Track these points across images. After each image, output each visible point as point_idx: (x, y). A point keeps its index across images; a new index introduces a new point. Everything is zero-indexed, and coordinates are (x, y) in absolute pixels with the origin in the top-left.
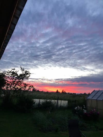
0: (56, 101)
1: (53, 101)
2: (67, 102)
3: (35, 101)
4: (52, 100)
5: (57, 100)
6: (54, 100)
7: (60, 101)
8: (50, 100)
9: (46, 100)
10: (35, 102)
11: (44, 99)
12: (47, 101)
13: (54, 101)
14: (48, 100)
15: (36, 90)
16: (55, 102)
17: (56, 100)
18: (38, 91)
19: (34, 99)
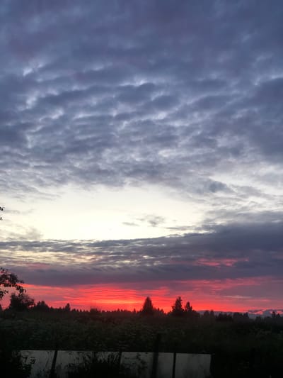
0: (147, 357)
1: (128, 357)
2: (205, 359)
3: (28, 362)
4: (125, 354)
5: (150, 354)
6: (134, 354)
7: (166, 358)
8: (116, 354)
9: (91, 353)
10: (29, 368)
11: (78, 347)
12: (95, 360)
13: (138, 357)
14: (103, 356)
15: (32, 302)
16: (143, 363)
17: (146, 351)
18: (42, 307)
19: (24, 353)
